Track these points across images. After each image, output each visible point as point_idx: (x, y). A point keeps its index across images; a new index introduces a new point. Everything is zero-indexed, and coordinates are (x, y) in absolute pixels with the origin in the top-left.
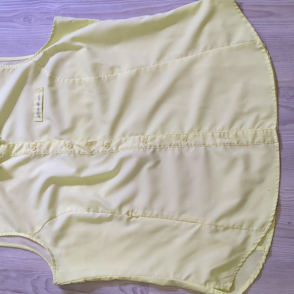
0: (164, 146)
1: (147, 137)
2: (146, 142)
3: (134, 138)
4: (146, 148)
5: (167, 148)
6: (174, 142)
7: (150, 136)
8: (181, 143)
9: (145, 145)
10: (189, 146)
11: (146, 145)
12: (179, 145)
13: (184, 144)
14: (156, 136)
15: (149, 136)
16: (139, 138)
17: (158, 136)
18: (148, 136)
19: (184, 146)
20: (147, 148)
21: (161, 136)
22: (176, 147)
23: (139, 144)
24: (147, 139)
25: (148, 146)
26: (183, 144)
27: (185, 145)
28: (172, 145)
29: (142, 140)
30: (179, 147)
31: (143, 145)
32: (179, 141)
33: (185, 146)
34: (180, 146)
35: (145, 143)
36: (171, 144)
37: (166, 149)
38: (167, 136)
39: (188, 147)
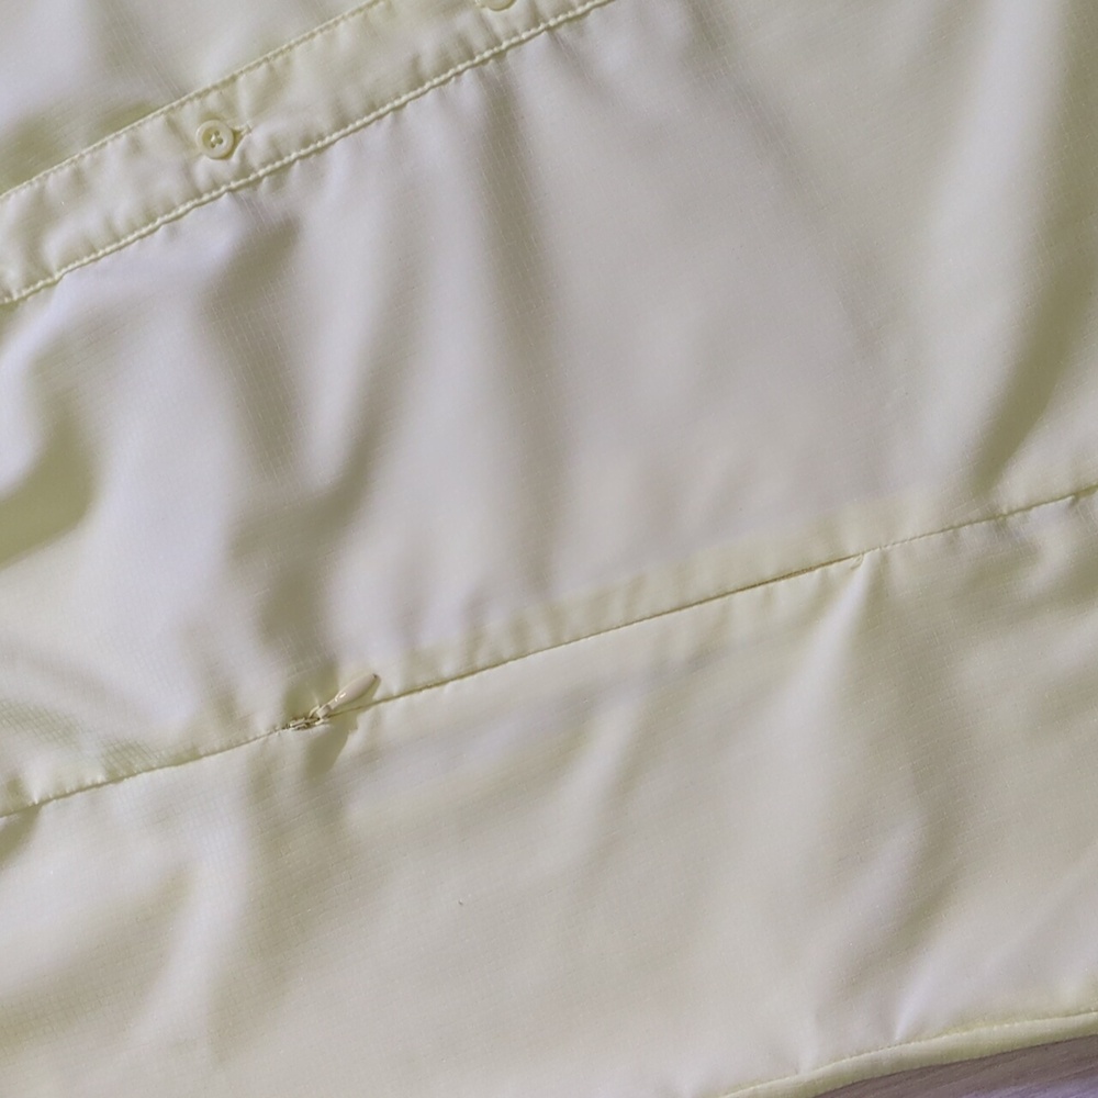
0: (373, 108)
1: (225, 91)
2: (236, 136)
3: (136, 147)
4: (252, 177)
5: (395, 109)
6: (428, 42)
7: (242, 79)
8: (483, 23)
9: (235, 159)
10: (552, 23)
11: (243, 156)
12: (478, 41)
13: (506, 19)
14: (287, 62)
15: (234, 79)
16: (173, 127)
17: (298, 49)
18: (225, 83)
19: (516, 34)
20: (259, 180)
21: (319, 37)
22: (458, 74)
23: (187, 171)
24: (230, 106)
25: (255, 160)
26: (499, 28)
27: (519, 25)
28: (427, 64)
29: (196, 133)
30: (484, 62)
31: (220, 166)
32: (464, 21)
33: (524, 36)
34: (487, 54)
35: (227, 142)
36: (415, 62)
37: (396, 121)
38: (366, 16)
39: (549, 29)
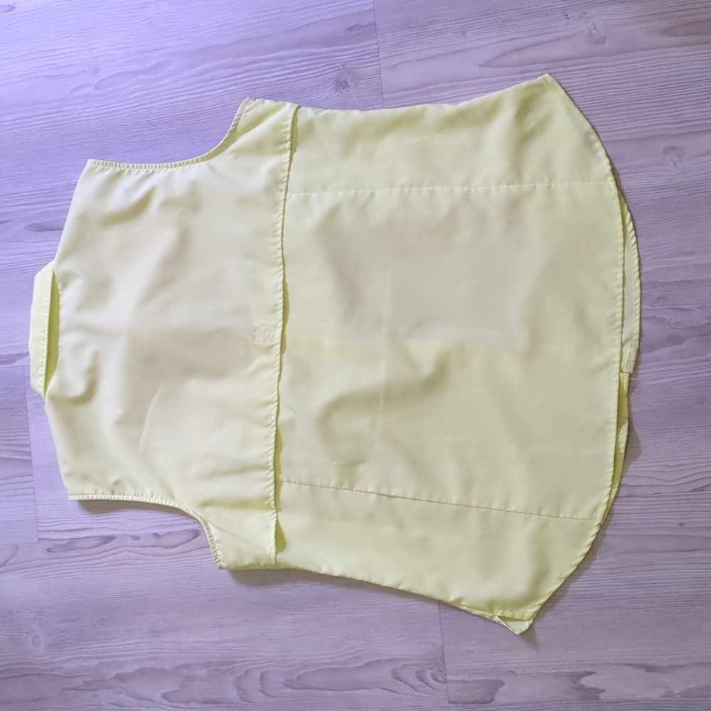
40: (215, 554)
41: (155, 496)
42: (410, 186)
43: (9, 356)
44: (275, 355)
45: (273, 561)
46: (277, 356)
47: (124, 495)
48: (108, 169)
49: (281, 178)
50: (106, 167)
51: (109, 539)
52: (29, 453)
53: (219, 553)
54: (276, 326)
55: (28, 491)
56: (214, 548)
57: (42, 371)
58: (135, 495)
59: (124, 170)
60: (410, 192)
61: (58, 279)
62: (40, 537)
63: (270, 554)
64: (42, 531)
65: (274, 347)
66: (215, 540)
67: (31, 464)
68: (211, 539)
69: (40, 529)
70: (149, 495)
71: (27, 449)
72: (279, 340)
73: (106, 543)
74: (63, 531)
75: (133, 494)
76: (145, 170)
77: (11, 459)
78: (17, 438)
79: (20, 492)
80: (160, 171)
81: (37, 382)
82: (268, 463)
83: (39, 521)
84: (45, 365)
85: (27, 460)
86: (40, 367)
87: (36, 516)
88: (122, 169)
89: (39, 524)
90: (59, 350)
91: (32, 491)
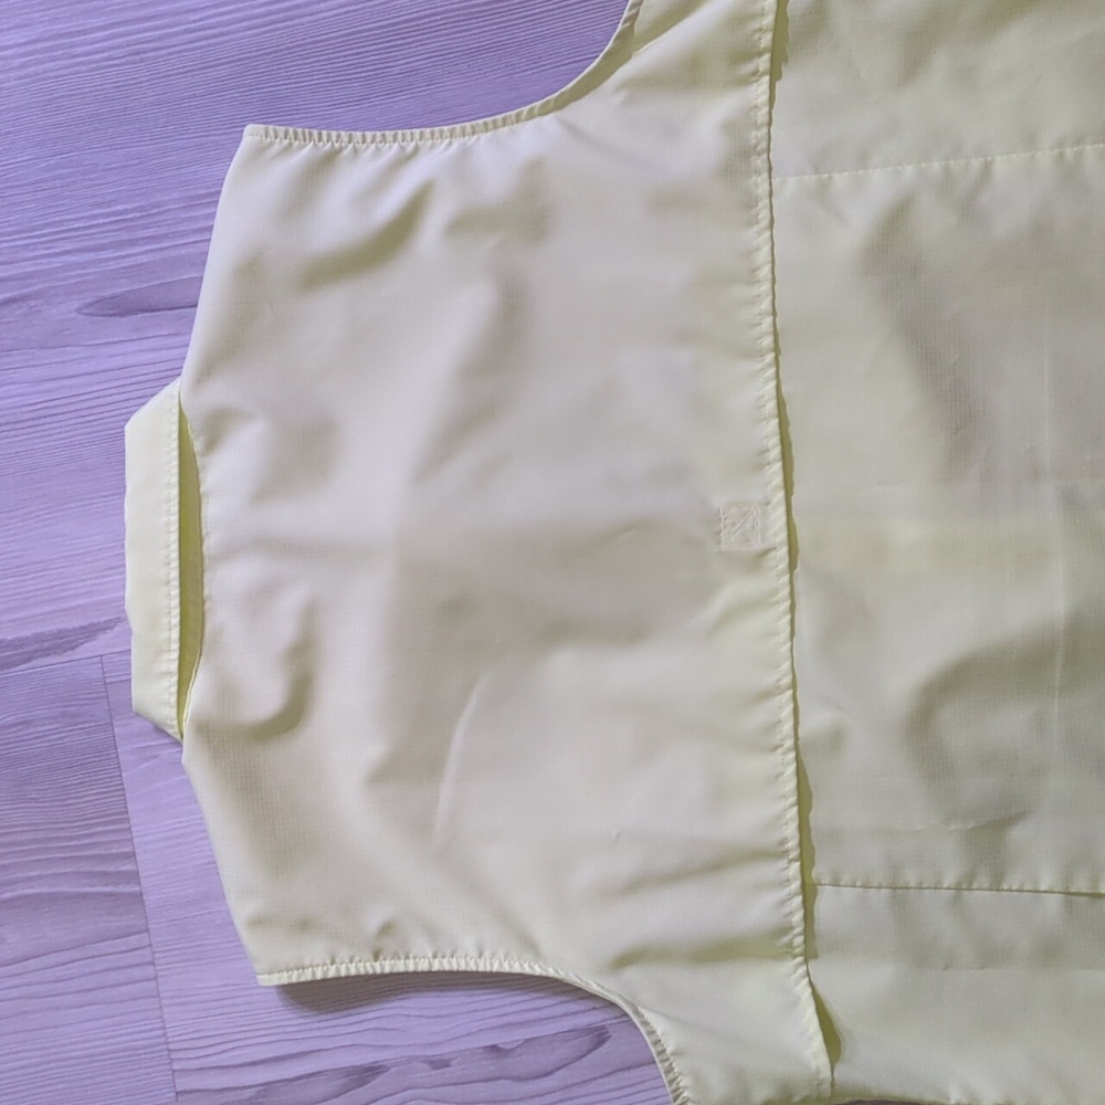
40: (674, 1086)
41: (487, 954)
42: (1079, 141)
43: (62, 634)
44: (774, 573)
45: (827, 1086)
46: (779, 576)
47: (407, 957)
48: (301, 147)
49: (754, 141)
50: (297, 143)
51: (370, 1072)
52: (134, 877)
53: (684, 1082)
54: (768, 503)
55: (137, 973)
56: (669, 1070)
57: (170, 661)
58: (435, 956)
59: (341, 149)
60: (1079, 155)
61: (193, 427)
62: (179, 1088)
63: (818, 1072)
64: (182, 1070)
65: (772, 554)
66: (669, 1050)
67: (142, 902)
68: (660, 1048)
69: (176, 1066)
70: (473, 953)
71: (128, 867)
72: (783, 536)
73: (362, 1082)
74: (242, 1065)
75: (430, 955)
76: (396, 145)
77: (85, 896)
78: (95, 839)
79: (114, 977)
80: (433, 146)
81: (153, 691)
82: (783, 842)
83: (171, 1047)
84: (176, 646)
85: (130, 894)
86: (160, 652)
87: (165, 1035)
88: (337, 145)
89: (174, 1056)
90: (208, 605)
91: (150, 971)
